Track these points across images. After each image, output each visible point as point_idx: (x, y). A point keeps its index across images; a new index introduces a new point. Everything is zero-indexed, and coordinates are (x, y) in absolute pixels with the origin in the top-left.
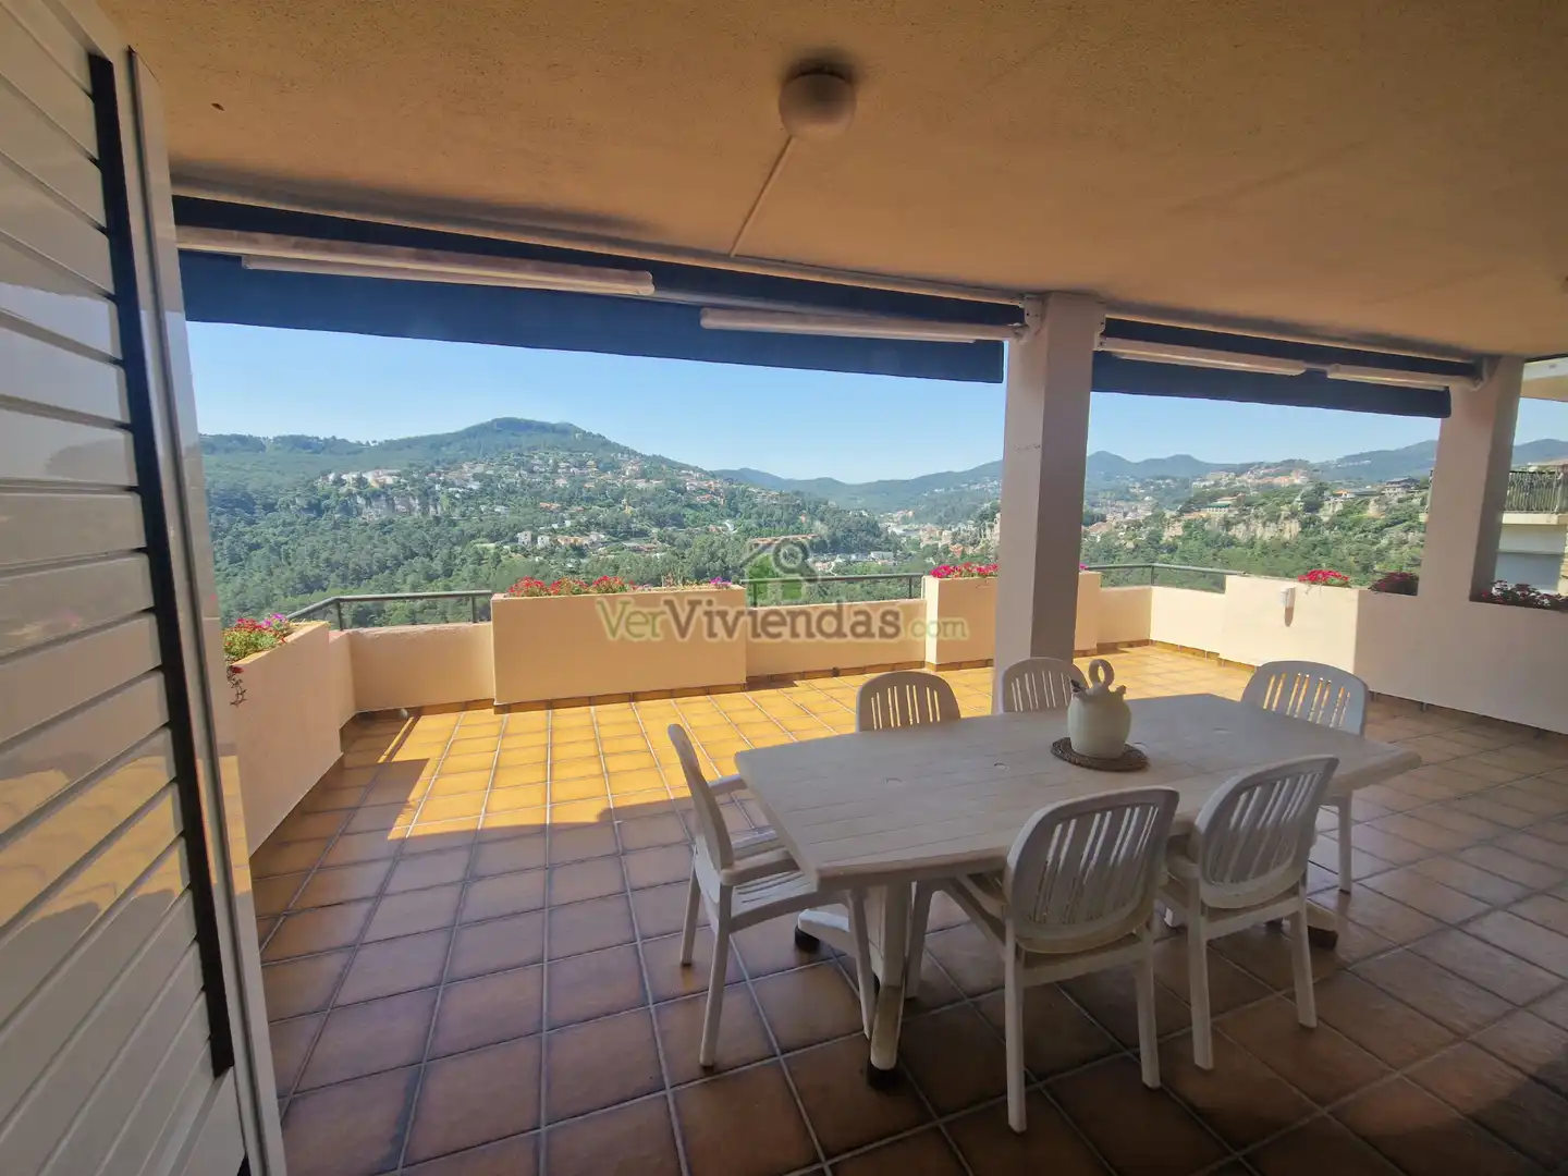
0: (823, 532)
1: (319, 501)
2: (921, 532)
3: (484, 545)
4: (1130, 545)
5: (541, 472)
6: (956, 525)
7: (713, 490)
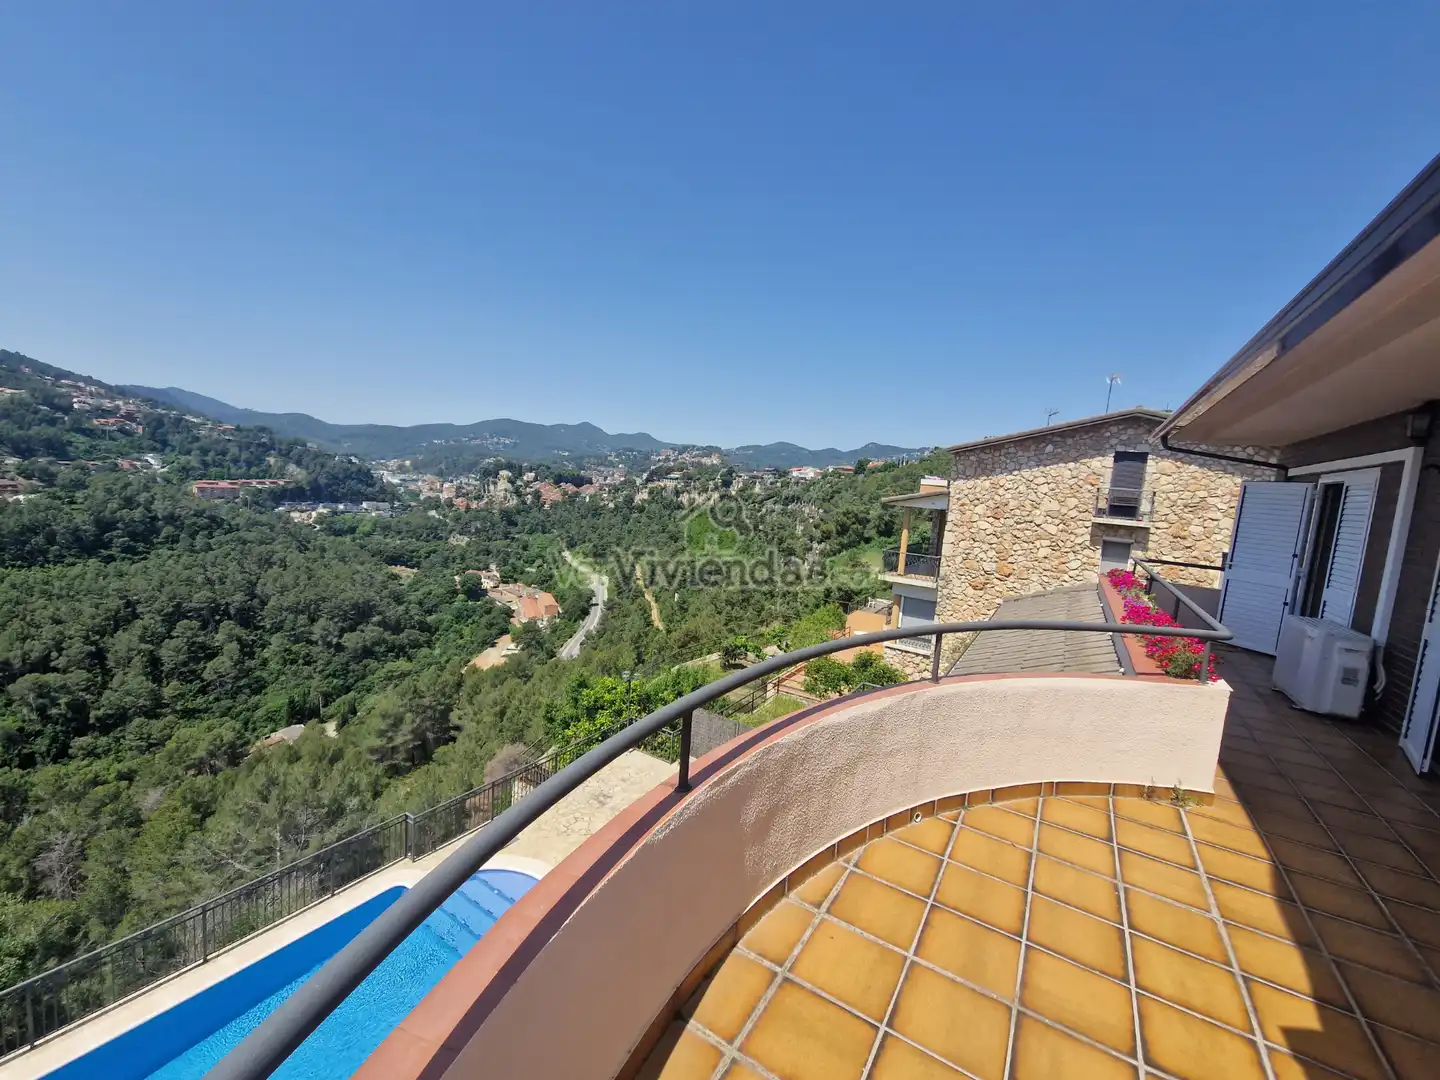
0: (300, 477)
2: (420, 483)
4: (611, 505)
6: (457, 478)
7: (122, 412)
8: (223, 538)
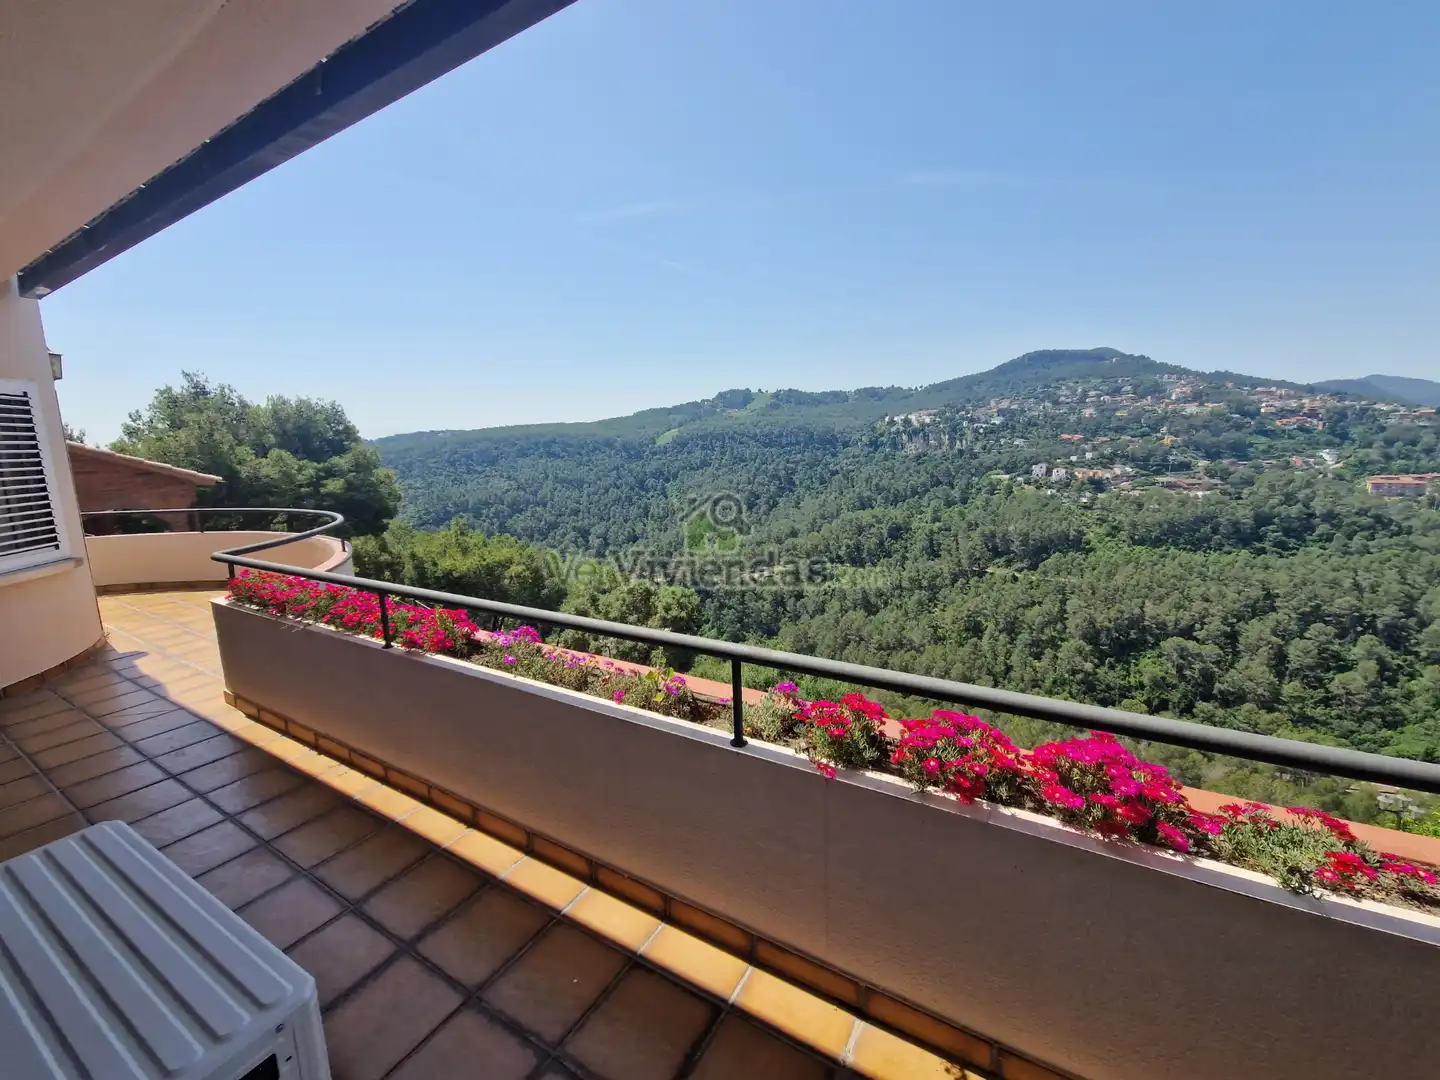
1: (877, 438)
3: (999, 476)
5: (1068, 403)
7: (1306, 410)
8: (1386, 541)
